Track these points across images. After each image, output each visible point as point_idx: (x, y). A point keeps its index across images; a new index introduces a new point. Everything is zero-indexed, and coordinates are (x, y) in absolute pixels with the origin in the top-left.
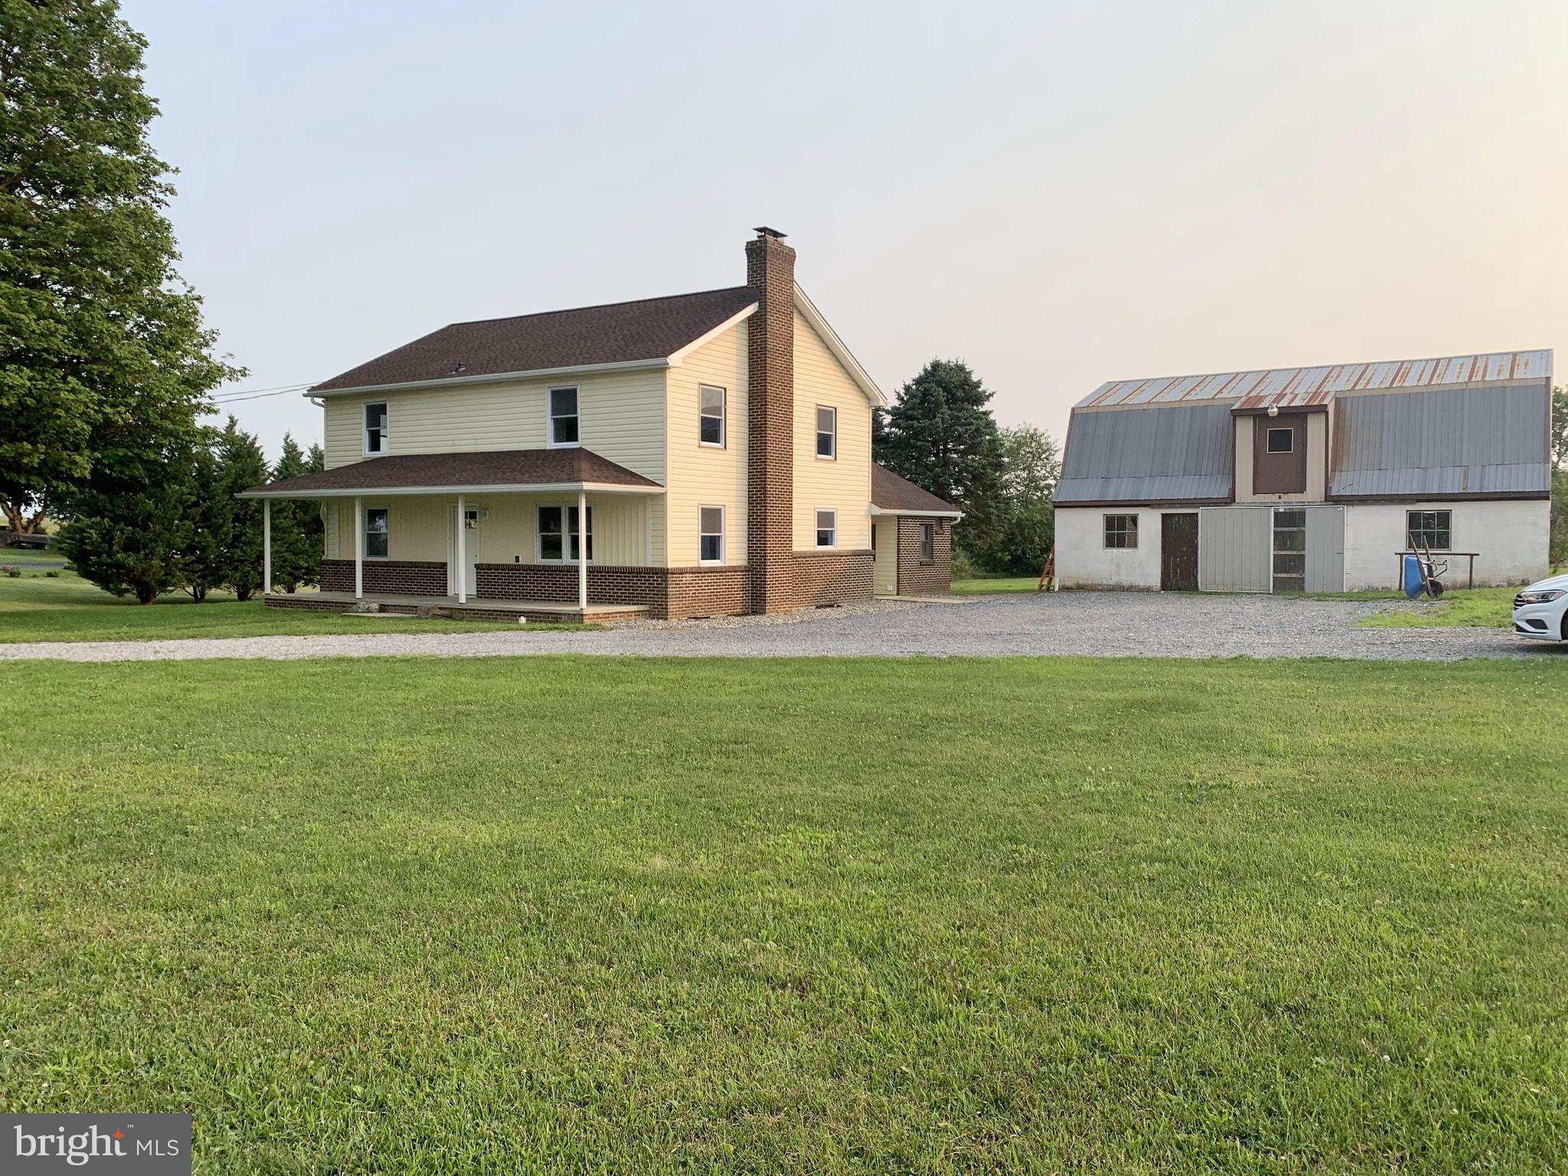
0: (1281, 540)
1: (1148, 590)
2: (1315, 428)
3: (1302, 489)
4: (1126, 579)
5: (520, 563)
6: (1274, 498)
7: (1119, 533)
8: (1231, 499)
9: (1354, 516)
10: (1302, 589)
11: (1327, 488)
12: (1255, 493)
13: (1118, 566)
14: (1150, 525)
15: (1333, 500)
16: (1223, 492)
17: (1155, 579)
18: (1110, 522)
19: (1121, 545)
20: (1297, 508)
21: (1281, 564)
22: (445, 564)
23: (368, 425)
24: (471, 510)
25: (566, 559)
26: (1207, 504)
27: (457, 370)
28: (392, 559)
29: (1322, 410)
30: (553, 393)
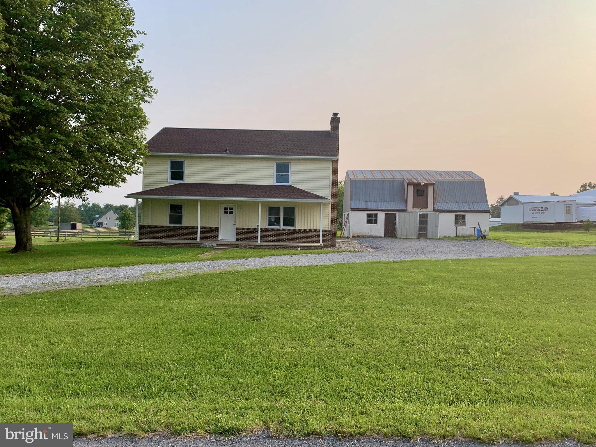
0: (421, 222)
1: (380, 237)
2: (431, 189)
3: (427, 207)
4: (373, 234)
6: (418, 210)
7: (372, 219)
8: (406, 210)
9: (441, 215)
10: (427, 237)
11: (434, 208)
12: (413, 208)
13: (371, 230)
14: (381, 217)
15: (434, 210)
16: (404, 208)
17: (382, 234)
18: (368, 215)
19: (372, 223)
20: (425, 213)
21: (421, 229)
22: (218, 228)
23: (171, 169)
24: (229, 207)
25: (282, 226)
26: (399, 211)
27: (226, 151)
28: (185, 225)
29: (433, 184)
30: (277, 164)
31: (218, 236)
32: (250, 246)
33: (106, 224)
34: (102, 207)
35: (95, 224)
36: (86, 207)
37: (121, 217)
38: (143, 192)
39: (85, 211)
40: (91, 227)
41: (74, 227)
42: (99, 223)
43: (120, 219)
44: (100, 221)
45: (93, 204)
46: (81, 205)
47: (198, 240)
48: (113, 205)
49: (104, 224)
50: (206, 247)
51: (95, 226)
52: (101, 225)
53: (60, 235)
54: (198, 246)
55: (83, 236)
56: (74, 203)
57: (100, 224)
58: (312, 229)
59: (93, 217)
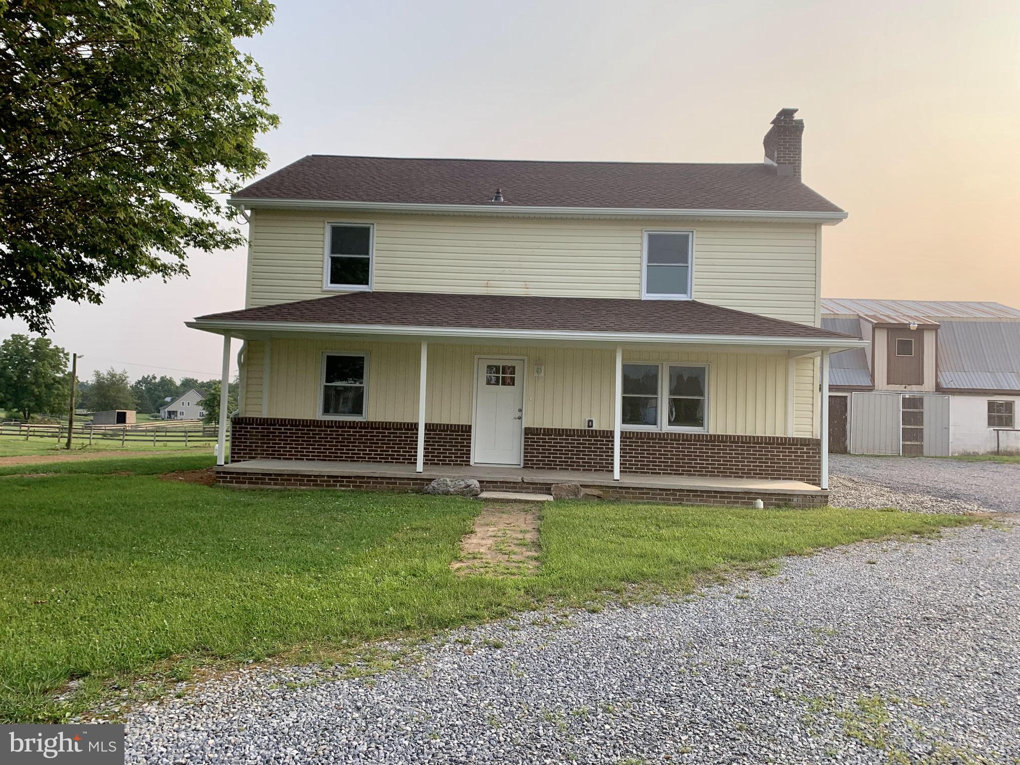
0: (907, 418)
2: (929, 339)
3: (920, 382)
5: (594, 428)
6: (900, 388)
8: (871, 388)
9: (955, 401)
10: (922, 452)
11: (937, 384)
12: (888, 383)
15: (939, 389)
16: (867, 382)
20: (918, 396)
21: (907, 434)
22: (470, 427)
23: (333, 251)
24: (501, 364)
25: (664, 426)
26: (856, 390)
27: (497, 198)
28: (372, 419)
29: (935, 328)
30: (651, 238)
31: (468, 453)
32: (588, 491)
33: (182, 413)
34: (178, 383)
35: (164, 412)
36: (150, 383)
37: (206, 401)
38: (246, 311)
39: (149, 390)
40: (156, 418)
41: (122, 418)
42: (170, 413)
43: (206, 404)
44: (171, 408)
45: (162, 378)
46: (140, 379)
47: (420, 467)
48: (196, 381)
49: (179, 413)
50: (447, 493)
51: (163, 415)
52: (173, 416)
53: (73, 435)
54: (420, 486)
55: (126, 438)
56: (126, 375)
57: (172, 414)
58: (759, 433)
59: (160, 401)
